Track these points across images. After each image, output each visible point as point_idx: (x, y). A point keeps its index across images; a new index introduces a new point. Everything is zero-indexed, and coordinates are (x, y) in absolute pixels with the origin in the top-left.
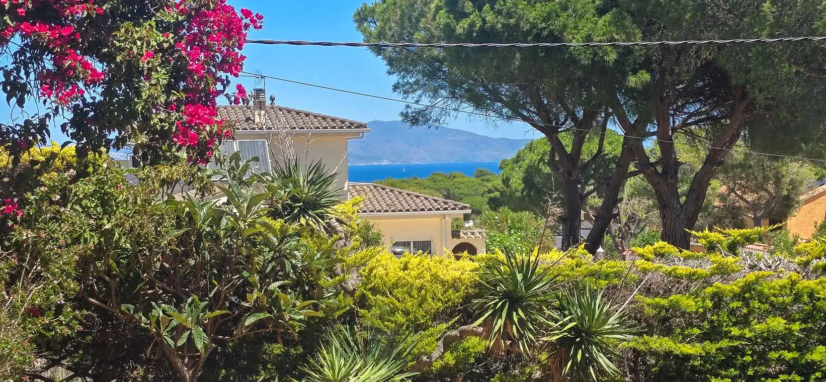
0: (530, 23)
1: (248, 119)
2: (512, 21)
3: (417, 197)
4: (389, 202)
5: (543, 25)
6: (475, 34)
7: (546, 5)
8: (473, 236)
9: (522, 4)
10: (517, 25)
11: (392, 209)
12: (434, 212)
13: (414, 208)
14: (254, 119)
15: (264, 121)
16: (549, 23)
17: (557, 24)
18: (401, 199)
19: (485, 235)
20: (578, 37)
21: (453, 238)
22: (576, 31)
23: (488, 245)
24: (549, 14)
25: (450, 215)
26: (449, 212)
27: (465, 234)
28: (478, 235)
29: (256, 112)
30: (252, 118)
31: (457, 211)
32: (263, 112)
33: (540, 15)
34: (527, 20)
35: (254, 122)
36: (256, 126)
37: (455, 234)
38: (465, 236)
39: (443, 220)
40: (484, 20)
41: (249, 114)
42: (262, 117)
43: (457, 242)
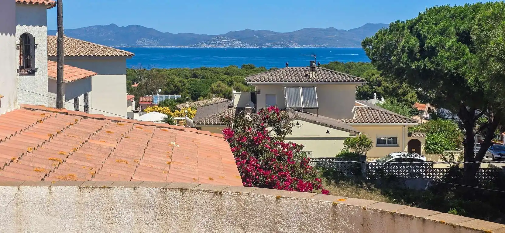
0: (448, 69)
1: (307, 76)
2: (439, 68)
3: (390, 115)
4: (376, 118)
5: (454, 71)
6: (421, 71)
7: (456, 61)
8: (419, 136)
9: (444, 60)
10: (441, 70)
11: (377, 122)
12: (399, 124)
13: (389, 121)
14: (310, 75)
15: (315, 77)
16: (457, 70)
17: (461, 71)
18: (382, 115)
19: (425, 135)
20: (472, 78)
21: (408, 136)
22: (471, 75)
23: (427, 141)
24: (458, 66)
25: (407, 125)
26: (407, 124)
27: (415, 135)
28: (421, 135)
29: (311, 72)
30: (309, 75)
31: (411, 124)
32: (314, 72)
33: (453, 66)
34: (447, 68)
35: (310, 77)
36: (311, 79)
37: (409, 135)
38: (415, 136)
39: (404, 128)
40: (425, 66)
41: (307, 72)
42: (314, 75)
43: (410, 138)
